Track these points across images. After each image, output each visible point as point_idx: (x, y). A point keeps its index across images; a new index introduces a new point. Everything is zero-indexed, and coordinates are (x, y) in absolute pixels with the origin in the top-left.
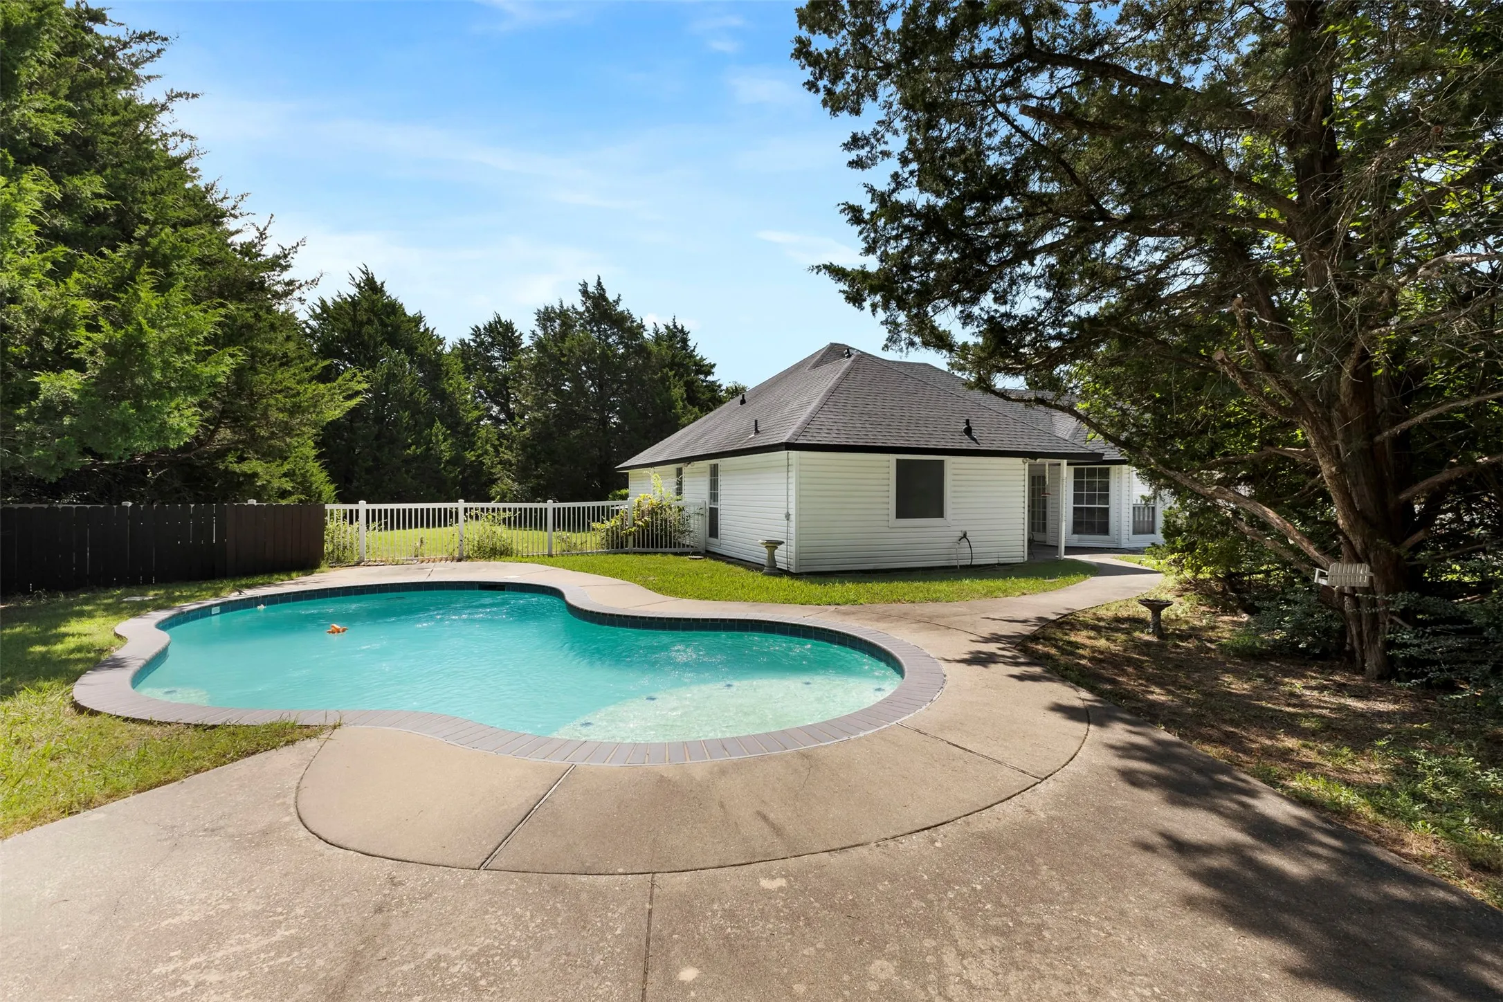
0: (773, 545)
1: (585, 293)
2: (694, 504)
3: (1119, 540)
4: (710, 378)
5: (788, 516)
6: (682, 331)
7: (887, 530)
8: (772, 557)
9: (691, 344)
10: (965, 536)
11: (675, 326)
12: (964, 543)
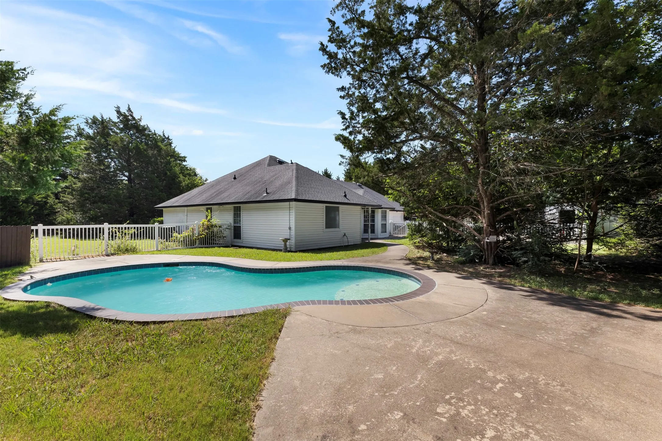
0: (285, 240)
1: (118, 112)
2: (226, 224)
3: (378, 235)
4: (184, 163)
5: (290, 228)
6: (168, 138)
7: (323, 233)
8: (285, 245)
9: (173, 145)
10: (345, 235)
11: (164, 136)
12: (345, 237)
